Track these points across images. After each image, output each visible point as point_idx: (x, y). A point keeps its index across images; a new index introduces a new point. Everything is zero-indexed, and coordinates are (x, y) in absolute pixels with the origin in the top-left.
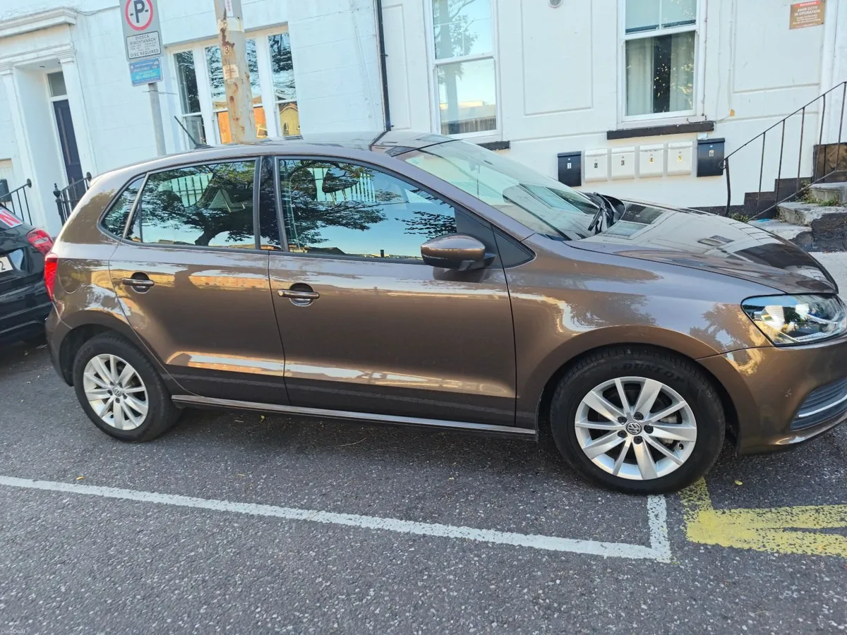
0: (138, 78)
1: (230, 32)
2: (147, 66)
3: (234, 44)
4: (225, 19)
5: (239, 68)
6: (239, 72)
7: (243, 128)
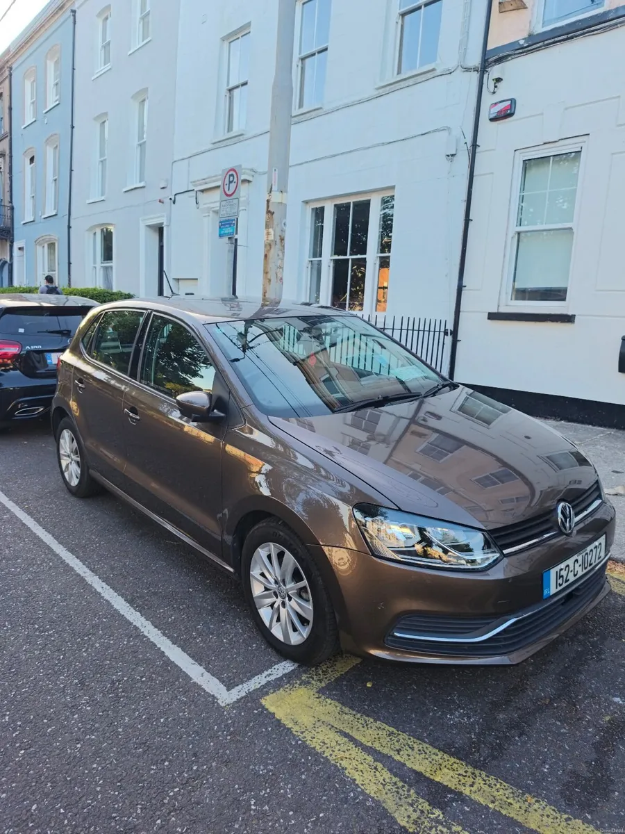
0: (222, 232)
1: (273, 203)
2: (227, 224)
3: (273, 213)
4: (270, 192)
5: (275, 231)
6: (274, 235)
7: (270, 280)
